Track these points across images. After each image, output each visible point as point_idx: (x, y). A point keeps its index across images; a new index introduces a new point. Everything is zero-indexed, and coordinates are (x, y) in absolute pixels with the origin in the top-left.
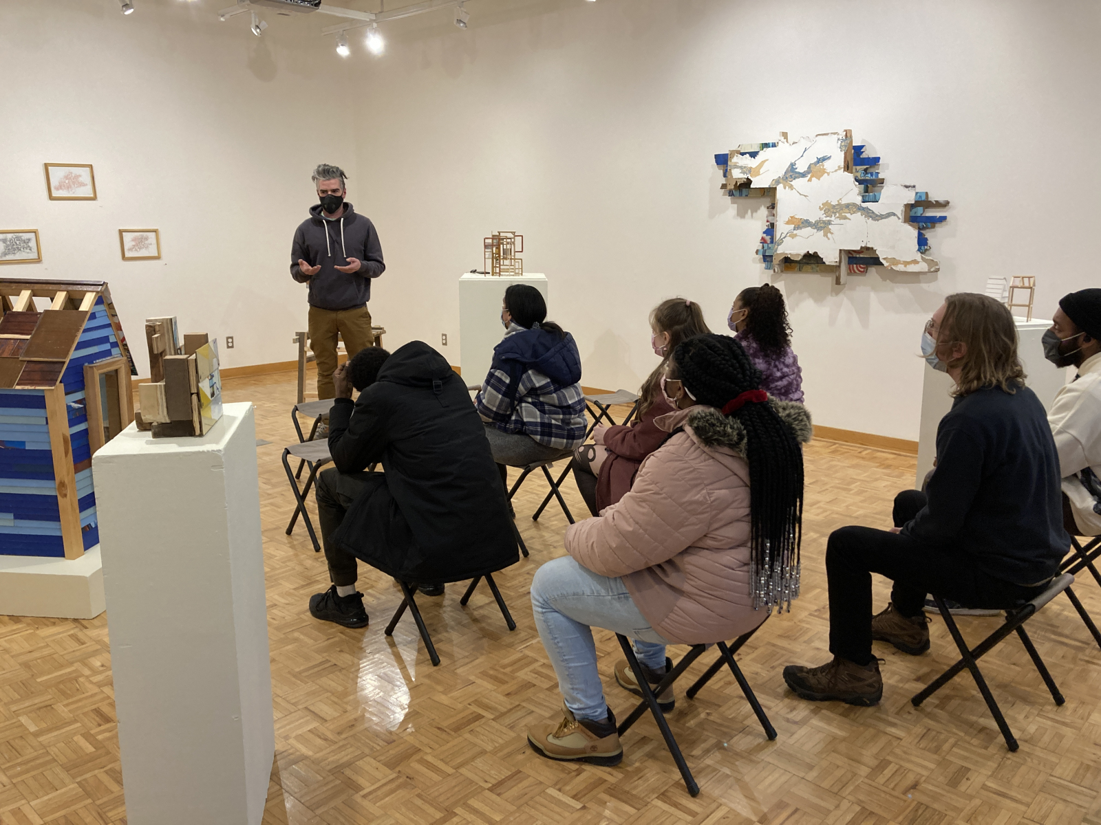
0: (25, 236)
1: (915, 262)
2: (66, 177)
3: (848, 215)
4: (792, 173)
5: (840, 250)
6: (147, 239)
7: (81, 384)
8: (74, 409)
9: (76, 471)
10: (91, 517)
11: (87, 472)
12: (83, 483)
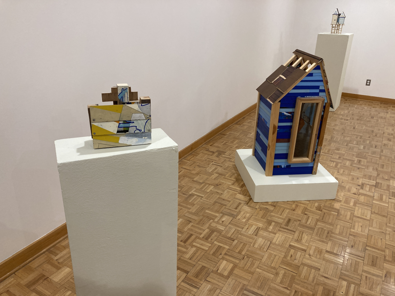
7: (293, 106)
8: (285, 115)
9: (277, 142)
10: (282, 163)
11: (285, 144)
12: (282, 148)
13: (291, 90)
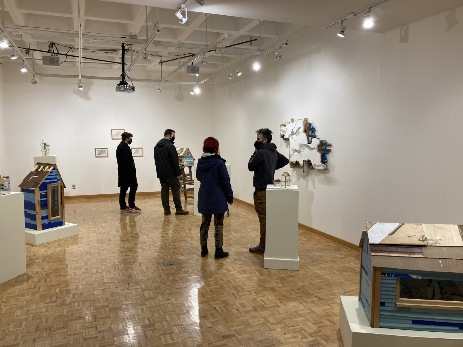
0: (104, 150)
1: (320, 166)
2: (117, 133)
3: (305, 148)
4: (293, 133)
5: (304, 161)
6: (139, 150)
7: (46, 188)
8: (43, 194)
9: (41, 209)
10: (46, 222)
11: (46, 210)
12: (44, 213)
13: (43, 181)
